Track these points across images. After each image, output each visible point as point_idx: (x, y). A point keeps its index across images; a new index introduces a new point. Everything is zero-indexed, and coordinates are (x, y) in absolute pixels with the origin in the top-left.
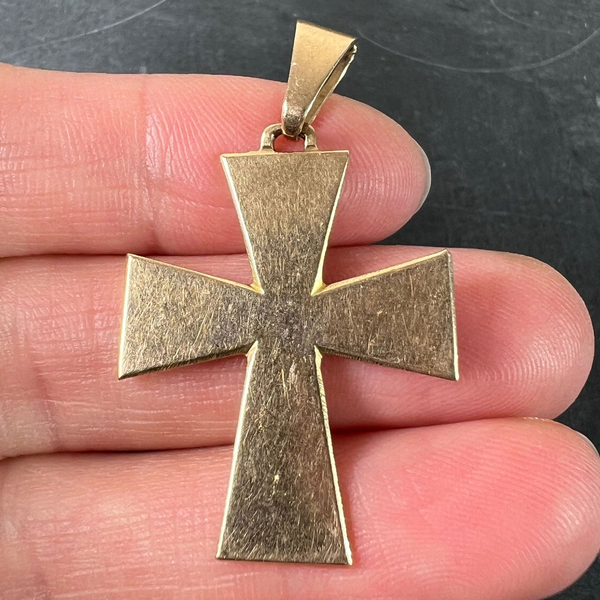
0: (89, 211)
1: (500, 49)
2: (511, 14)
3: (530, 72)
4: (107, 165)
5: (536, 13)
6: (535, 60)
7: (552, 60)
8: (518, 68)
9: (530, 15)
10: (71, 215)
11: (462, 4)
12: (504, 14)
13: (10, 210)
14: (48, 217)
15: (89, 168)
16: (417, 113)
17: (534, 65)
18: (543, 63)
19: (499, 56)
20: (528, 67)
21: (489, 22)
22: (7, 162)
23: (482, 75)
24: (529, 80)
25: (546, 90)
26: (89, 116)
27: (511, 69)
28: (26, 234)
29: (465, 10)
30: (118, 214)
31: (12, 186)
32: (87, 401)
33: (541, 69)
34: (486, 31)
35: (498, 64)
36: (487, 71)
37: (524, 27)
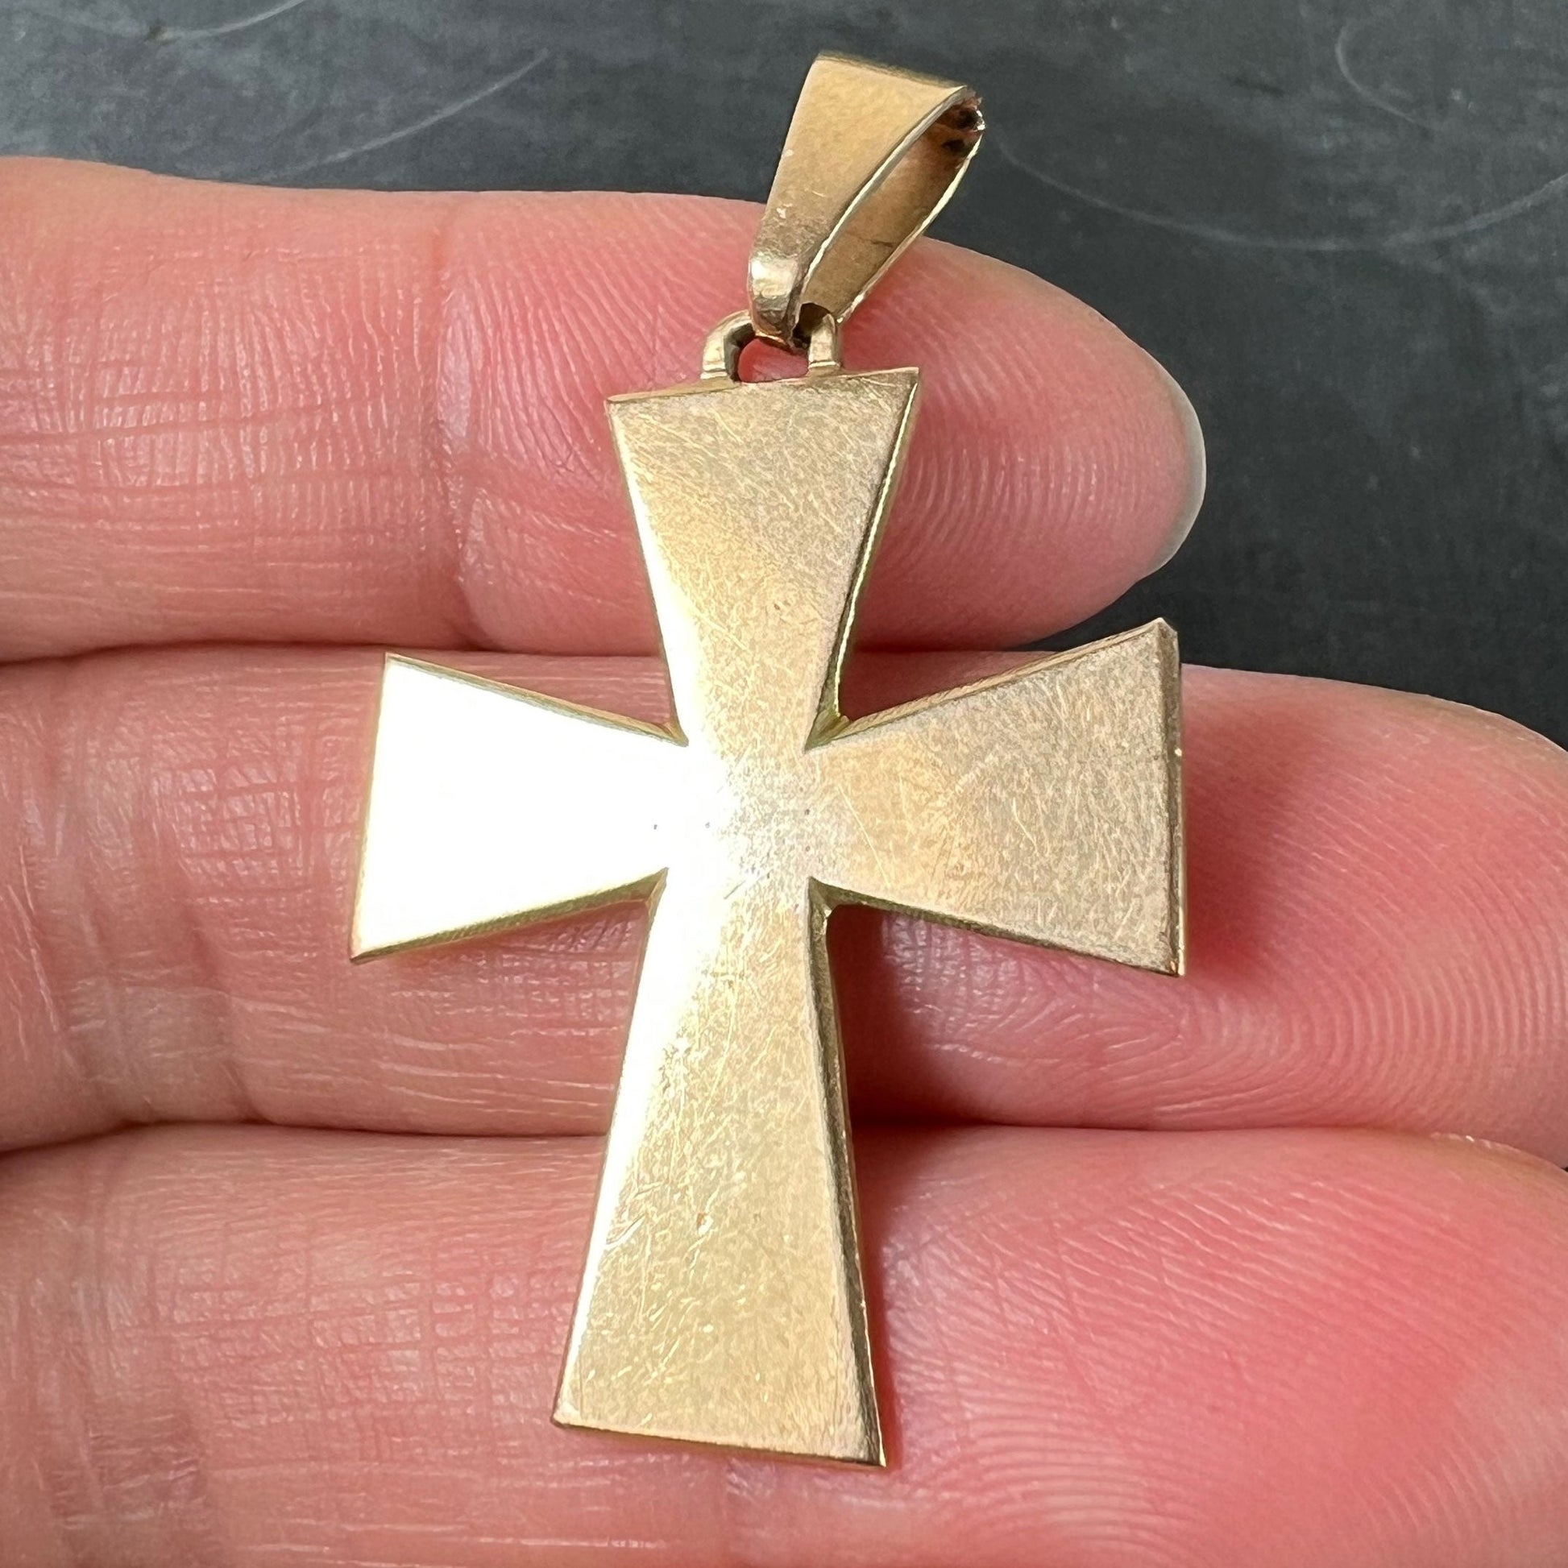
0: (301, 533)
1: (1364, 190)
2: (1393, 101)
3: (1442, 248)
4: (344, 418)
5: (1457, 95)
6: (1455, 216)
7: (1495, 216)
8: (1409, 237)
9: (1443, 105)
10: (259, 542)
11: (1265, 76)
12: (1375, 100)
13: (119, 527)
14: (206, 547)
15: (303, 424)
17: (1451, 231)
18: (1474, 224)
19: (1362, 208)
20: (1436, 233)
21: (1336, 121)
22: (111, 409)
23: (1317, 257)
24: (1437, 266)
25: (1482, 292)
26: (307, 296)
27: (1391, 241)
28: (156, 587)
29: (1276, 92)
30: (371, 541)
31: (122, 468)
32: (299, 1004)
33: (1469, 238)
34: (1326, 144)
35: (1356, 228)
36: (1328, 245)
37: (1426, 134)
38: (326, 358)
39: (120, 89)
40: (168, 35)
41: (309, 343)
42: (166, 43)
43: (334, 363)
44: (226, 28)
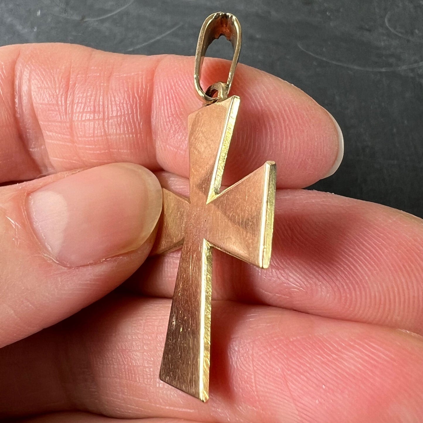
1: (392, 55)
2: (400, 32)
3: (412, 70)
5: (417, 31)
6: (416, 62)
8: (404, 67)
9: (412, 33)
11: (367, 27)
12: (395, 32)
16: (337, 98)
17: (415, 65)
18: (421, 64)
19: (392, 60)
20: (411, 66)
21: (385, 38)
23: (380, 73)
24: (411, 75)
27: (399, 68)
29: (369, 30)
33: (419, 68)
34: (382, 44)
35: (391, 65)
36: (383, 70)
37: (408, 41)
38: (125, 102)
39: (74, 33)
40: (86, 20)
41: (121, 98)
42: (85, 22)
43: (127, 104)
44: (101, 18)
